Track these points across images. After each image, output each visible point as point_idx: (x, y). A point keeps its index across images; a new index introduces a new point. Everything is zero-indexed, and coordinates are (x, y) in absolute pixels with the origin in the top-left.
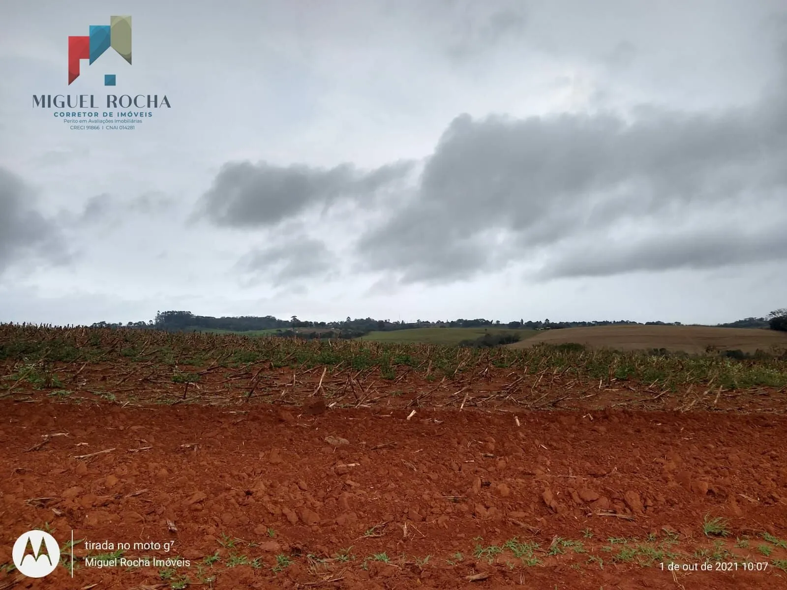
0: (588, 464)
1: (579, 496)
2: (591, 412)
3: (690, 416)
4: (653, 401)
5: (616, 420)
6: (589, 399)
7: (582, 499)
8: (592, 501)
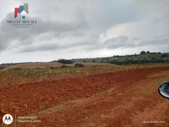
0: (16, 99)
1: (12, 108)
2: (18, 85)
3: (41, 83)
4: (33, 80)
5: (24, 86)
6: (18, 82)
7: (13, 109)
8: (15, 109)
